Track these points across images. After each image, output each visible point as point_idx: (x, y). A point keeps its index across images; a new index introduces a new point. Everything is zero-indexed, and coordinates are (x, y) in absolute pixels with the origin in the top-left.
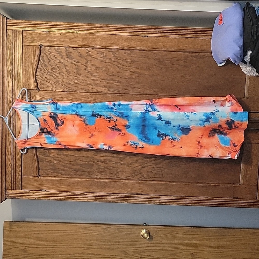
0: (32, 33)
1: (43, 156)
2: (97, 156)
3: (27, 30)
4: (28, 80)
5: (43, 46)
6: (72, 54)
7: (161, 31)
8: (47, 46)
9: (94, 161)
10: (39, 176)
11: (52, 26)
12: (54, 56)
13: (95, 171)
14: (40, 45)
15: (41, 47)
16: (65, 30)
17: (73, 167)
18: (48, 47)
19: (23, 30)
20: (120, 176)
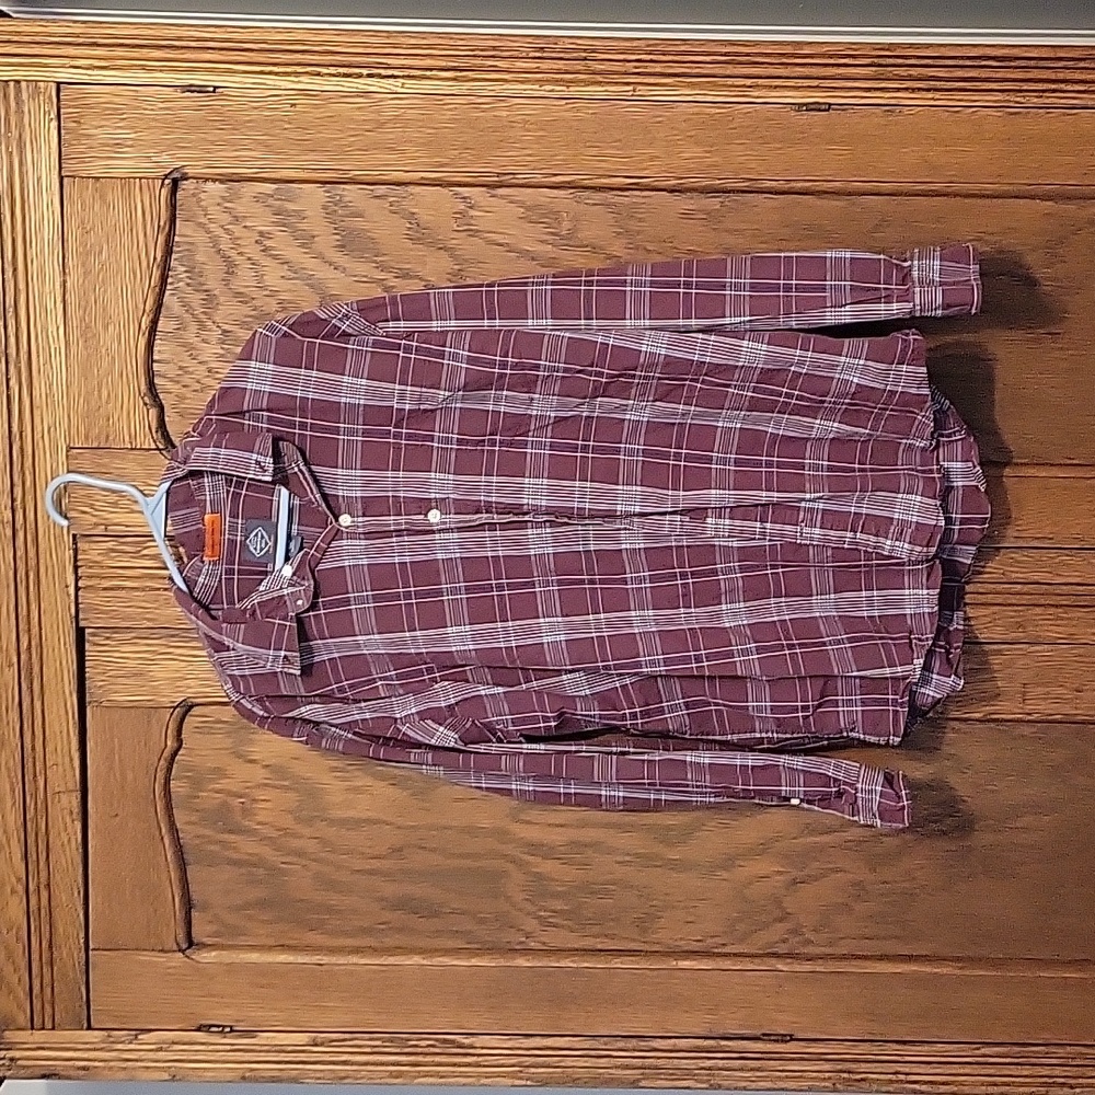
0: (116, 100)
1: (207, 832)
2: (528, 822)
3: (86, 79)
4: (105, 394)
5: (185, 177)
6: (367, 226)
7: (914, 72)
8: (214, 181)
9: (509, 849)
10: (191, 944)
11: (236, 52)
12: (256, 242)
13: (520, 910)
14: (166, 176)
15: (175, 182)
16: (319, 74)
17: (389, 890)
18: (222, 182)
19: (58, 84)
20: (667, 932)
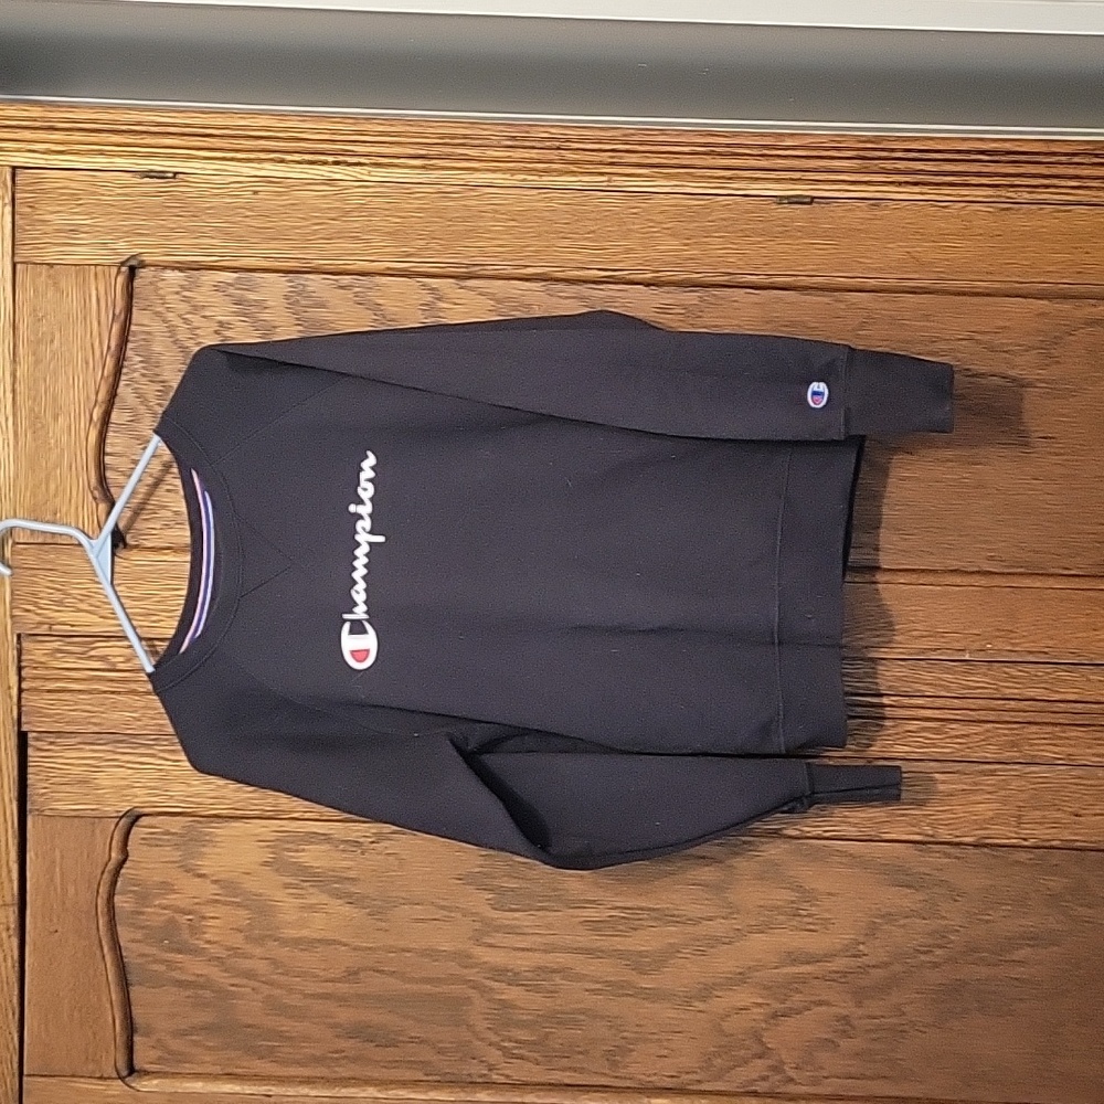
0: (73, 185)
1: (154, 951)
2: (491, 946)
3: (42, 163)
4: (52, 487)
5: (143, 265)
6: (331, 317)
7: (901, 165)
8: (174, 268)
9: (471, 974)
10: (132, 1070)
11: (201, 139)
12: (216, 332)
13: (482, 1040)
14: (123, 264)
15: (132, 271)
16: (282, 161)
17: (344, 1015)
18: (180, 270)
19: (14, 168)
20: (640, 1067)
